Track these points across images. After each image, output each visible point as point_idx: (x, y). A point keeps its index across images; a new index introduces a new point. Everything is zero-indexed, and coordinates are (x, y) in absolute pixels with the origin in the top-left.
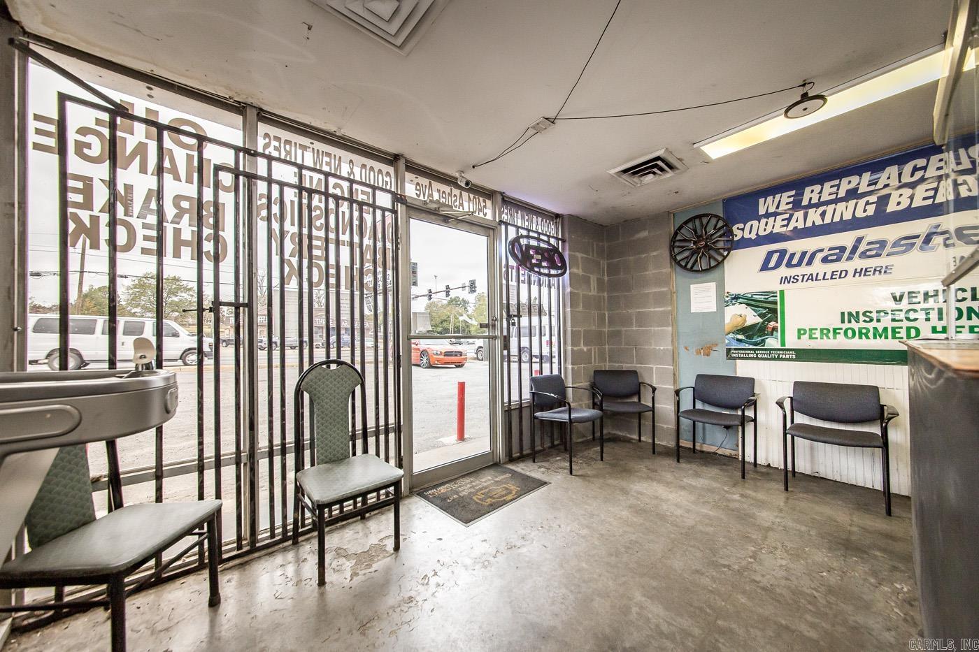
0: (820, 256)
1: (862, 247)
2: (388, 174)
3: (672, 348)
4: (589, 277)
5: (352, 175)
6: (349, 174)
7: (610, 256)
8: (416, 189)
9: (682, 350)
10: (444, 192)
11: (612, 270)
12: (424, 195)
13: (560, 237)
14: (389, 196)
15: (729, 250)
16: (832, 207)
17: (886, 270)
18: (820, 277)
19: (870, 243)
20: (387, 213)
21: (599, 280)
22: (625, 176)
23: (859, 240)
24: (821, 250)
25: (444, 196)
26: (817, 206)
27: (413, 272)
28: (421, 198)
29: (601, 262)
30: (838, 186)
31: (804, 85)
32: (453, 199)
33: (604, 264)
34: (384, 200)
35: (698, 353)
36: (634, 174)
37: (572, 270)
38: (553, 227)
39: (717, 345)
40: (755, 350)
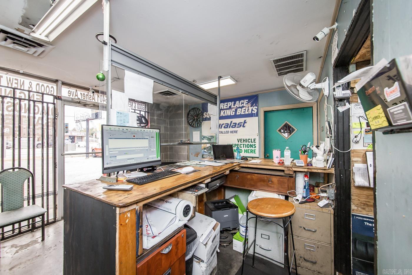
0: (223, 126)
1: (232, 124)
2: (52, 87)
3: (187, 154)
4: (160, 126)
5: (31, 88)
6: (29, 88)
7: (170, 118)
8: (68, 93)
9: (191, 155)
10: (84, 94)
11: (171, 124)
12: (73, 96)
13: (147, 111)
14: (52, 97)
15: (202, 121)
16: (226, 111)
17: (236, 132)
18: (223, 133)
19: (233, 123)
20: (49, 105)
21: (165, 127)
22: (160, 95)
23: (231, 122)
24: (224, 124)
25: (84, 95)
26: (223, 110)
27: (66, 127)
28: (71, 96)
29: (167, 120)
30: (227, 104)
31: (194, 81)
32: (89, 96)
33: (168, 121)
34: (49, 99)
35: (195, 156)
36: (164, 94)
37: (151, 124)
38: (144, 106)
39: (200, 153)
40: (209, 155)
